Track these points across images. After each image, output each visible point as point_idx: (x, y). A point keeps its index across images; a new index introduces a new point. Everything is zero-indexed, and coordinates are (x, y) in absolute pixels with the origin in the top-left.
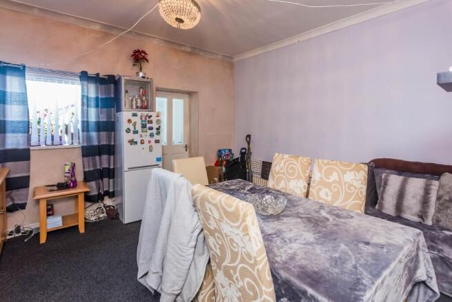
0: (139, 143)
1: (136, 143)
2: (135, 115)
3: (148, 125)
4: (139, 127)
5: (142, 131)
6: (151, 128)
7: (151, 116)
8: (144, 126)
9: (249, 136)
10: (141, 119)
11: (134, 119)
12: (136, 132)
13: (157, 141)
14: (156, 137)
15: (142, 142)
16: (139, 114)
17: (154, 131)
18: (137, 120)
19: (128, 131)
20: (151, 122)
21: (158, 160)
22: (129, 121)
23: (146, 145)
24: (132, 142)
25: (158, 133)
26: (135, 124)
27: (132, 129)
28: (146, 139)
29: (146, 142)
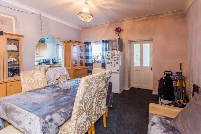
0: (110, 63)
1: (109, 63)
2: (109, 53)
3: (114, 57)
4: (110, 57)
5: (112, 59)
6: (115, 58)
7: (114, 53)
8: (112, 57)
9: (181, 64)
10: (111, 54)
11: (109, 54)
12: (109, 59)
13: (117, 63)
14: (117, 61)
15: (111, 63)
16: (110, 52)
17: (116, 59)
18: (110, 54)
19: (107, 58)
20: (115, 55)
21: (117, 70)
22: (107, 55)
23: (113, 64)
24: (108, 63)
25: (118, 60)
26: (109, 56)
27: (108, 58)
28: (113, 62)
29: (113, 63)
